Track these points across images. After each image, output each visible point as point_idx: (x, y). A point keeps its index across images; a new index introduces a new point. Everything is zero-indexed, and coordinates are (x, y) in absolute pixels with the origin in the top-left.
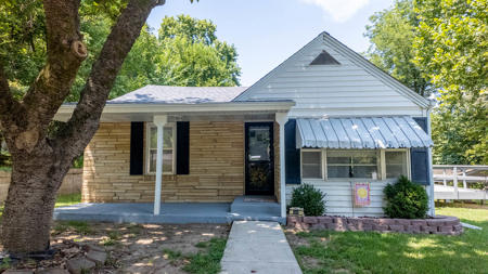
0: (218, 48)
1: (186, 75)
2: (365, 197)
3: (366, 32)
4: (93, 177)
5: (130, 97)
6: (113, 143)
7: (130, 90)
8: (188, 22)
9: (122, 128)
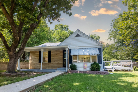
0: (69, 32)
1: (60, 39)
2: (86, 67)
3: (111, 24)
4: (31, 63)
5: (41, 45)
6: (35, 56)
7: (42, 44)
8: (61, 26)
9: (37, 52)
